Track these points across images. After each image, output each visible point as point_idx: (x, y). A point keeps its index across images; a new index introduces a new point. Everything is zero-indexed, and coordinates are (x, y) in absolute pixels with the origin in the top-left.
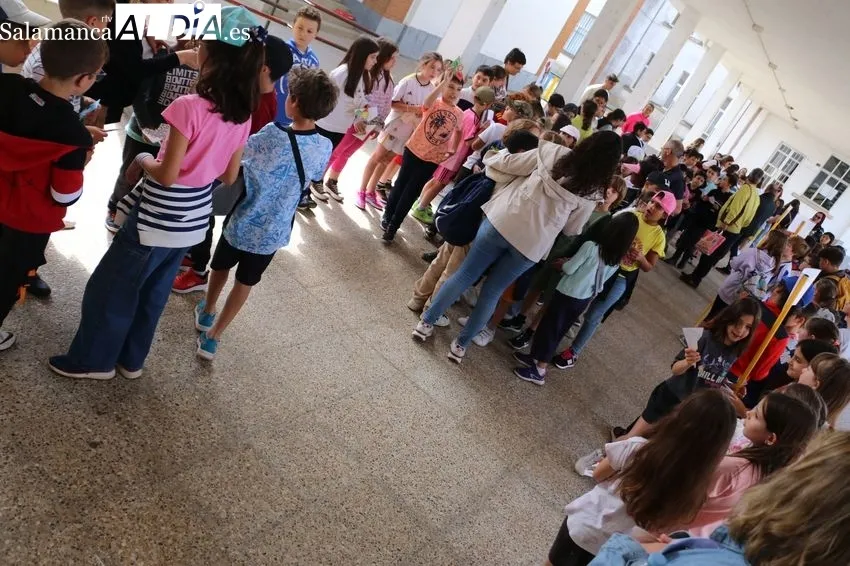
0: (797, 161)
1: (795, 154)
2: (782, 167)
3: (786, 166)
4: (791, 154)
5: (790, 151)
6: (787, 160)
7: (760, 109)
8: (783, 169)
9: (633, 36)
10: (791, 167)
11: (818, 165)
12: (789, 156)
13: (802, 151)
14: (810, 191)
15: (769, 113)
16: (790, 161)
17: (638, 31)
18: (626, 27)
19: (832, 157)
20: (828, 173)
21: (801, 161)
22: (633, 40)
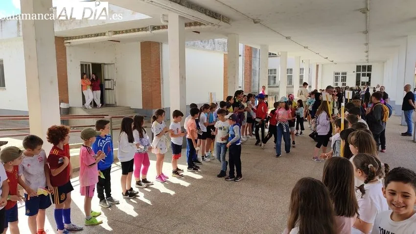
2: (340, 81)
3: (342, 79)
4: (341, 74)
7: (318, 66)
8: (342, 81)
9: (255, 67)
10: (344, 79)
11: (354, 72)
12: (341, 75)
13: (344, 71)
14: (358, 83)
15: (322, 65)
16: (342, 77)
17: (256, 65)
18: (251, 65)
19: (357, 66)
20: (359, 72)
21: (346, 74)
22: (256, 69)
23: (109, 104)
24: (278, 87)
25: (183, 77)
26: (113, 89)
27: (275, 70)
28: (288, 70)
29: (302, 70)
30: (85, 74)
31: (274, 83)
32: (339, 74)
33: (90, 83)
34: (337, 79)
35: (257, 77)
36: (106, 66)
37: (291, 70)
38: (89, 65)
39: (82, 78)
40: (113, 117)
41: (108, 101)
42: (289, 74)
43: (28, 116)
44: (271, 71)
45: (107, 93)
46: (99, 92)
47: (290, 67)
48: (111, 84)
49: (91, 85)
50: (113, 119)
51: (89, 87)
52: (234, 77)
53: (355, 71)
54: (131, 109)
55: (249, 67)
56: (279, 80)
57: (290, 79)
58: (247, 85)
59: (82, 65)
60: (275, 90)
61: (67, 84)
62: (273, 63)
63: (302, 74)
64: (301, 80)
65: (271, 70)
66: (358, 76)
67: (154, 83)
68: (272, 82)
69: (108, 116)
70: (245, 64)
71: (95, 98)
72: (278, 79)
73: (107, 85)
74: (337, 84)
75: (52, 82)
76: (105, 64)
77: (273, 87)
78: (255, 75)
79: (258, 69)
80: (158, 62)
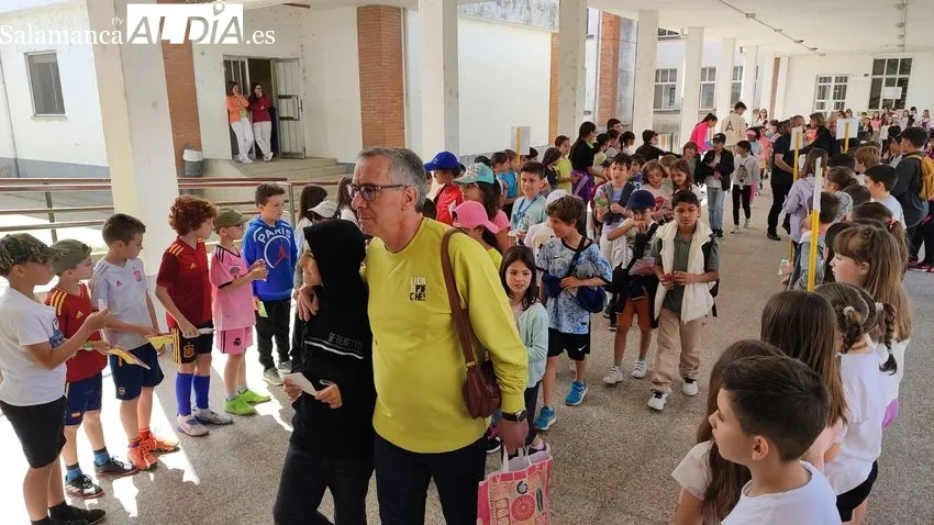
0: (843, 84)
1: (837, 78)
2: (831, 97)
3: (835, 93)
4: (833, 80)
5: (830, 78)
6: (832, 89)
7: (777, 60)
8: (834, 98)
9: (627, 66)
10: (841, 93)
11: (866, 75)
12: (833, 84)
13: (842, 73)
14: (873, 103)
15: (789, 58)
16: (836, 87)
17: (629, 60)
18: (616, 61)
19: (875, 61)
20: (880, 77)
21: (846, 81)
22: (629, 69)
23: (289, 153)
24: (677, 112)
25: (452, 92)
26: (298, 120)
27: (674, 71)
28: (704, 70)
29: (737, 70)
30: (235, 84)
31: (671, 102)
32: (829, 79)
33: (247, 104)
34: (822, 93)
35: (630, 89)
36: (281, 64)
37: (713, 70)
38: (243, 63)
39: (229, 93)
40: (294, 184)
41: (286, 147)
42: (707, 82)
43: (109, 181)
44: (662, 74)
45: (285, 126)
46: (267, 125)
47: (707, 64)
48: (294, 106)
49: (248, 109)
50: (294, 187)
51: (244, 113)
52: (574, 89)
53: (870, 72)
54: (338, 164)
55: (610, 65)
56: (683, 96)
57: (708, 93)
58: (607, 107)
59: (227, 64)
60: (670, 119)
61: (195, 108)
62: (669, 54)
63: (738, 81)
64: (735, 95)
65: (665, 72)
66: (876, 87)
67: (389, 105)
68: (665, 99)
69: (285, 180)
70: (603, 58)
71: (259, 139)
72: (681, 93)
73: (285, 108)
74: (822, 106)
75: (154, 105)
76: (277, 60)
77: (668, 112)
78: (626, 84)
79: (631, 69)
80: (398, 55)
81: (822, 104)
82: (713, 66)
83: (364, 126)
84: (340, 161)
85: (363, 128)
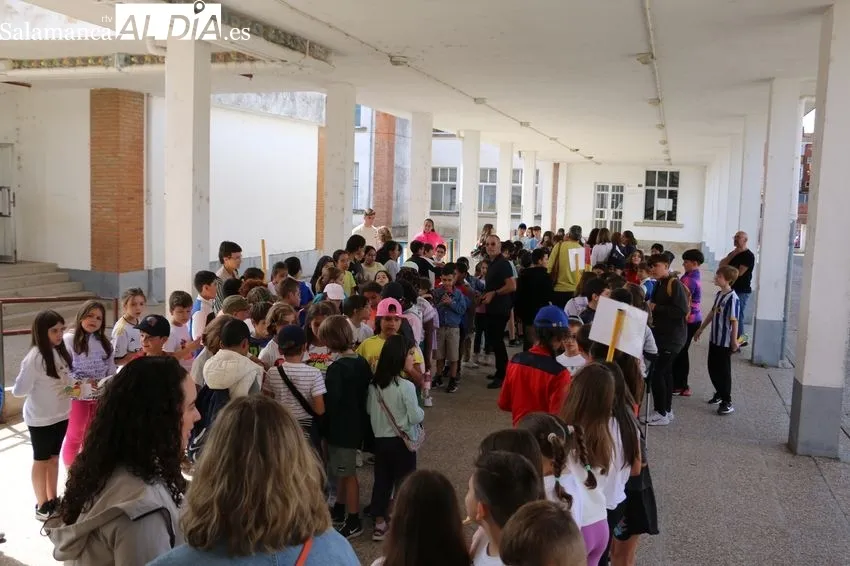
0: (619, 193)
1: (613, 187)
2: (609, 205)
3: (613, 202)
4: (610, 188)
5: (607, 187)
6: (610, 197)
7: (556, 166)
8: (612, 207)
9: (404, 162)
10: (618, 200)
11: (640, 186)
12: (610, 192)
13: (618, 182)
14: (648, 213)
15: (568, 164)
16: (613, 196)
18: (391, 155)
19: (647, 172)
20: (653, 188)
21: (622, 191)
22: (405, 166)
24: (458, 214)
25: (201, 195)
26: (9, 216)
27: (454, 170)
28: (485, 170)
29: (516, 173)
31: (452, 203)
34: (602, 202)
35: (407, 187)
37: (494, 172)
42: (488, 184)
44: (440, 173)
47: (486, 164)
53: (644, 183)
54: (59, 270)
55: (385, 159)
57: (488, 197)
58: (382, 206)
60: (449, 222)
62: (445, 153)
63: (519, 185)
65: (443, 170)
66: (649, 195)
67: (126, 202)
68: (445, 200)
70: (377, 153)
74: (602, 214)
77: (448, 214)
78: (402, 181)
79: (408, 166)
80: (138, 147)
81: (602, 212)
82: (493, 166)
83: (93, 225)
84: (61, 266)
85: (92, 228)
